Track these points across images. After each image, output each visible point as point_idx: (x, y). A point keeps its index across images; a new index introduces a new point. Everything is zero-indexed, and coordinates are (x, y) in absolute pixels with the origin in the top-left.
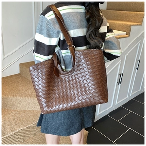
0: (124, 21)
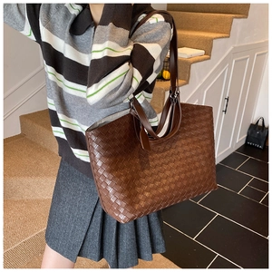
0: (199, 30)
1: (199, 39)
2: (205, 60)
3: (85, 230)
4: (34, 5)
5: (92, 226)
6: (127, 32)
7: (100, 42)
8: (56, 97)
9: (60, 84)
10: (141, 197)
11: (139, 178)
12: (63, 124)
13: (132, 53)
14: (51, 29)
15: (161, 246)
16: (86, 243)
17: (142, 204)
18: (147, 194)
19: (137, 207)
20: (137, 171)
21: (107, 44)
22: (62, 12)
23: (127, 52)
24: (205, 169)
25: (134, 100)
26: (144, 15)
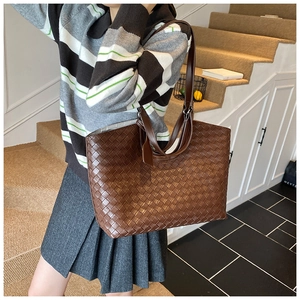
0: (241, 52)
1: (239, 61)
2: (242, 84)
3: (80, 243)
4: (56, 5)
5: (88, 240)
6: (138, 38)
7: (108, 45)
8: (66, 99)
9: (72, 87)
10: (136, 213)
11: (137, 193)
12: (70, 127)
13: (139, 60)
14: (70, 30)
15: (159, 274)
16: (80, 258)
17: (137, 220)
18: (143, 211)
19: (130, 222)
20: (136, 186)
21: (114, 47)
22: (83, 14)
23: (134, 58)
24: (213, 195)
25: (142, 111)
26: (162, 24)
